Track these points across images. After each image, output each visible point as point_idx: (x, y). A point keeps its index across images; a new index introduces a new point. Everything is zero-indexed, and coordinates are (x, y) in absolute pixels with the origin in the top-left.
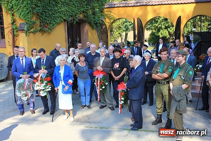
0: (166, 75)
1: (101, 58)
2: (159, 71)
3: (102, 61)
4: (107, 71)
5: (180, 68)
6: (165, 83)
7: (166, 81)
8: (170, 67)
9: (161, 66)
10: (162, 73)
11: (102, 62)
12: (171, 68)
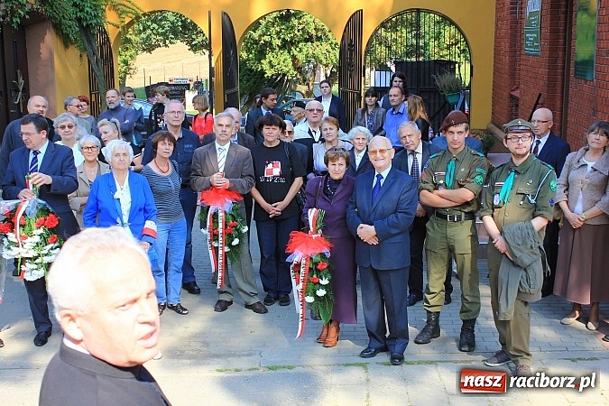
0: (467, 194)
1: (217, 146)
2: (441, 182)
3: (222, 155)
4: (243, 187)
5: (516, 171)
6: (463, 217)
7: (466, 210)
8: (478, 170)
9: (449, 167)
10: (453, 188)
11: (224, 160)
12: (481, 174)
